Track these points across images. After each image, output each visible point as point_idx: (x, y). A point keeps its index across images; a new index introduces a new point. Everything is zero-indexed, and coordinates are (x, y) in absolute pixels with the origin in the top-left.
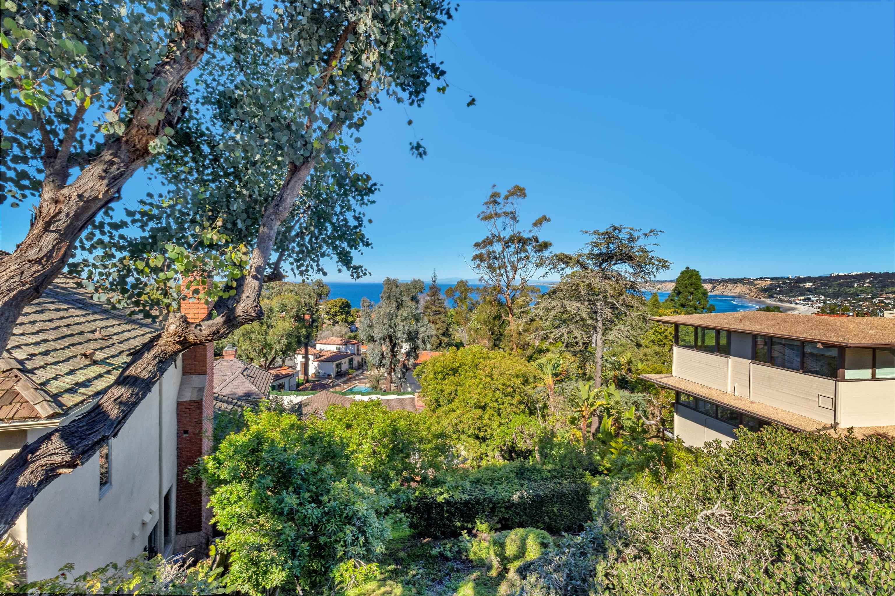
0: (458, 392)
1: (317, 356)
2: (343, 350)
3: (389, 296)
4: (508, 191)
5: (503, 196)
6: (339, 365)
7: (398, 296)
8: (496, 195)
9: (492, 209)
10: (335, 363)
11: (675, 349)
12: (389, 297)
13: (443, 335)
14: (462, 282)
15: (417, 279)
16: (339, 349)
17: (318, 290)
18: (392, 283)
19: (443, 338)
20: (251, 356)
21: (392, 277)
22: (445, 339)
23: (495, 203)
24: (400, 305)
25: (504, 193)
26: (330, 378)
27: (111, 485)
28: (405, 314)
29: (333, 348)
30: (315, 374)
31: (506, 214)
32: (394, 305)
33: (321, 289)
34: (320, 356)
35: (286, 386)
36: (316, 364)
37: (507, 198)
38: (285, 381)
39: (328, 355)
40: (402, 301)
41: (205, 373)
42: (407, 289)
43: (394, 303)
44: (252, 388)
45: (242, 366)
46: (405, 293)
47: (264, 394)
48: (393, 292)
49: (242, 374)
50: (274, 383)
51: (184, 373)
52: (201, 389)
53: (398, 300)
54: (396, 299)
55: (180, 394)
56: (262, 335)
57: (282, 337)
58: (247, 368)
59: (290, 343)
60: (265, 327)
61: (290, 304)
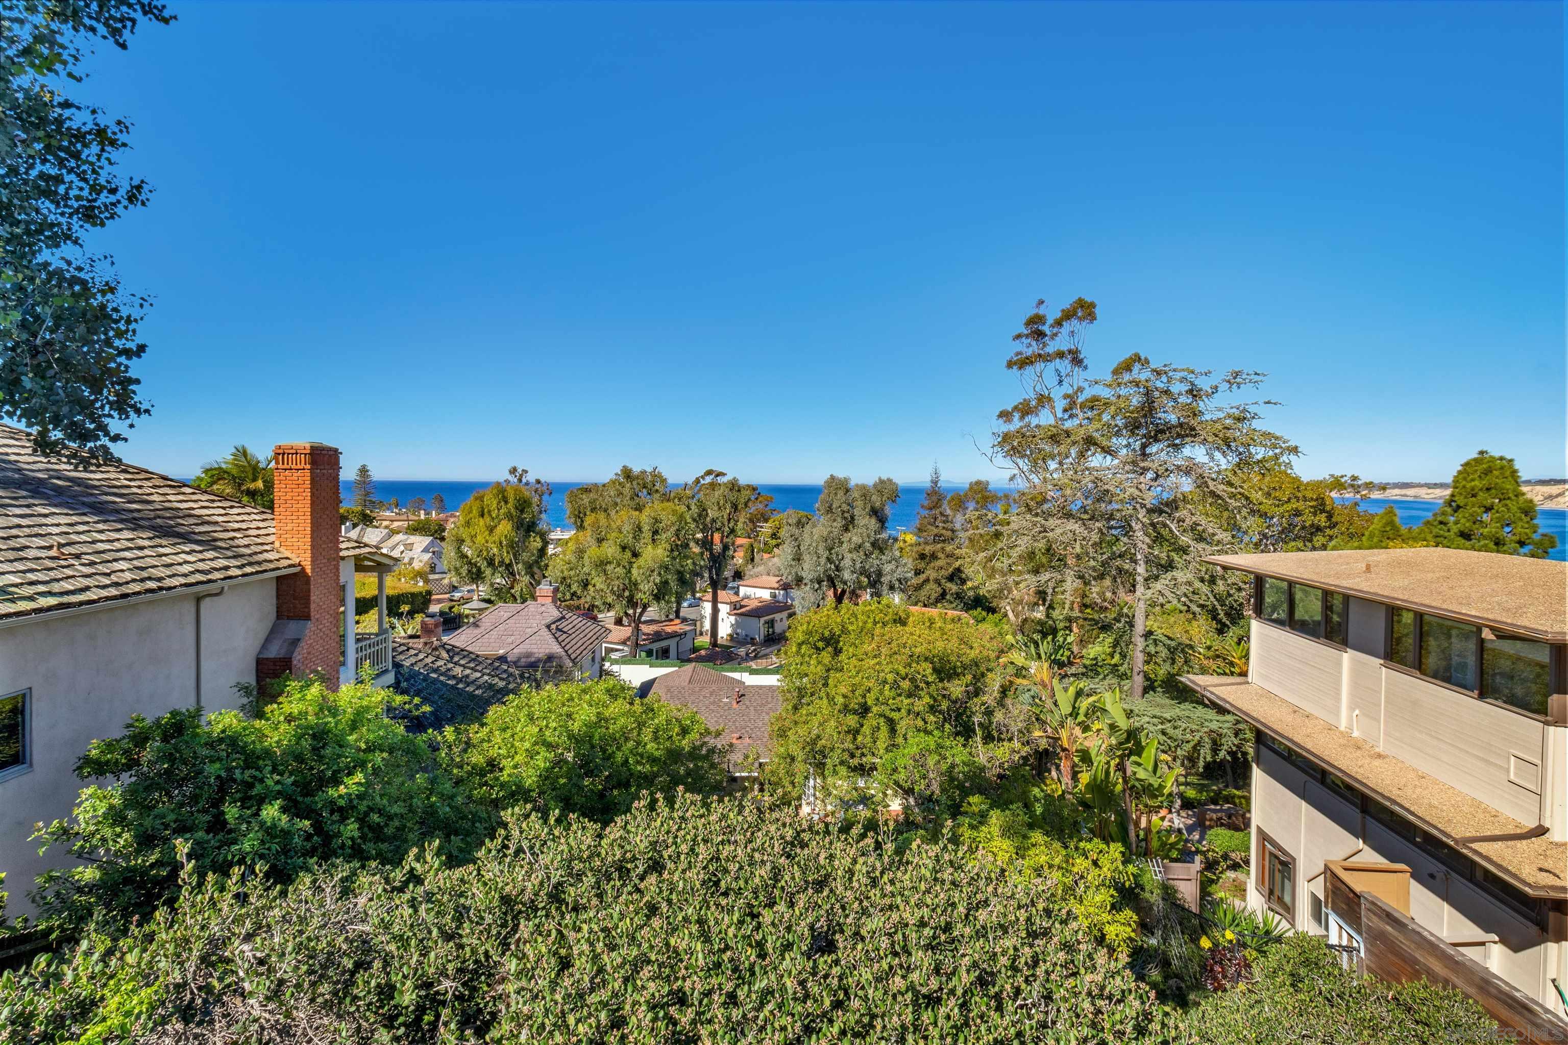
0: (830, 681)
1: (735, 607)
2: (781, 598)
3: (830, 507)
4: (1063, 311)
5: (1050, 321)
6: (771, 623)
7: (845, 507)
8: (1035, 321)
9: (1030, 348)
10: (762, 620)
11: (1256, 627)
12: (830, 510)
13: (951, 578)
14: (978, 483)
15: (884, 477)
16: (774, 596)
17: (732, 496)
18: (838, 485)
19: (949, 585)
20: (609, 600)
21: (840, 475)
22: (953, 587)
23: (1039, 335)
24: (849, 523)
25: (1052, 313)
26: (753, 644)
27: (31, 765)
28: (856, 539)
29: (766, 595)
30: (731, 635)
31: (1061, 355)
32: (839, 523)
33: (735, 494)
34: (742, 607)
35: (673, 652)
36: (732, 619)
37: (1059, 323)
38: (672, 643)
39: (754, 604)
40: (853, 518)
41: (307, 617)
42: (864, 495)
43: (839, 520)
44: (556, 649)
45: (556, 614)
46: (859, 503)
47: (573, 661)
48: (839, 500)
49: (548, 627)
50: (650, 647)
51: (279, 615)
52: (295, 642)
53: (846, 515)
54: (843, 512)
55: (264, 647)
56: (624, 567)
57: (653, 571)
58: (563, 617)
59: (666, 583)
60: (628, 554)
61: (667, 518)
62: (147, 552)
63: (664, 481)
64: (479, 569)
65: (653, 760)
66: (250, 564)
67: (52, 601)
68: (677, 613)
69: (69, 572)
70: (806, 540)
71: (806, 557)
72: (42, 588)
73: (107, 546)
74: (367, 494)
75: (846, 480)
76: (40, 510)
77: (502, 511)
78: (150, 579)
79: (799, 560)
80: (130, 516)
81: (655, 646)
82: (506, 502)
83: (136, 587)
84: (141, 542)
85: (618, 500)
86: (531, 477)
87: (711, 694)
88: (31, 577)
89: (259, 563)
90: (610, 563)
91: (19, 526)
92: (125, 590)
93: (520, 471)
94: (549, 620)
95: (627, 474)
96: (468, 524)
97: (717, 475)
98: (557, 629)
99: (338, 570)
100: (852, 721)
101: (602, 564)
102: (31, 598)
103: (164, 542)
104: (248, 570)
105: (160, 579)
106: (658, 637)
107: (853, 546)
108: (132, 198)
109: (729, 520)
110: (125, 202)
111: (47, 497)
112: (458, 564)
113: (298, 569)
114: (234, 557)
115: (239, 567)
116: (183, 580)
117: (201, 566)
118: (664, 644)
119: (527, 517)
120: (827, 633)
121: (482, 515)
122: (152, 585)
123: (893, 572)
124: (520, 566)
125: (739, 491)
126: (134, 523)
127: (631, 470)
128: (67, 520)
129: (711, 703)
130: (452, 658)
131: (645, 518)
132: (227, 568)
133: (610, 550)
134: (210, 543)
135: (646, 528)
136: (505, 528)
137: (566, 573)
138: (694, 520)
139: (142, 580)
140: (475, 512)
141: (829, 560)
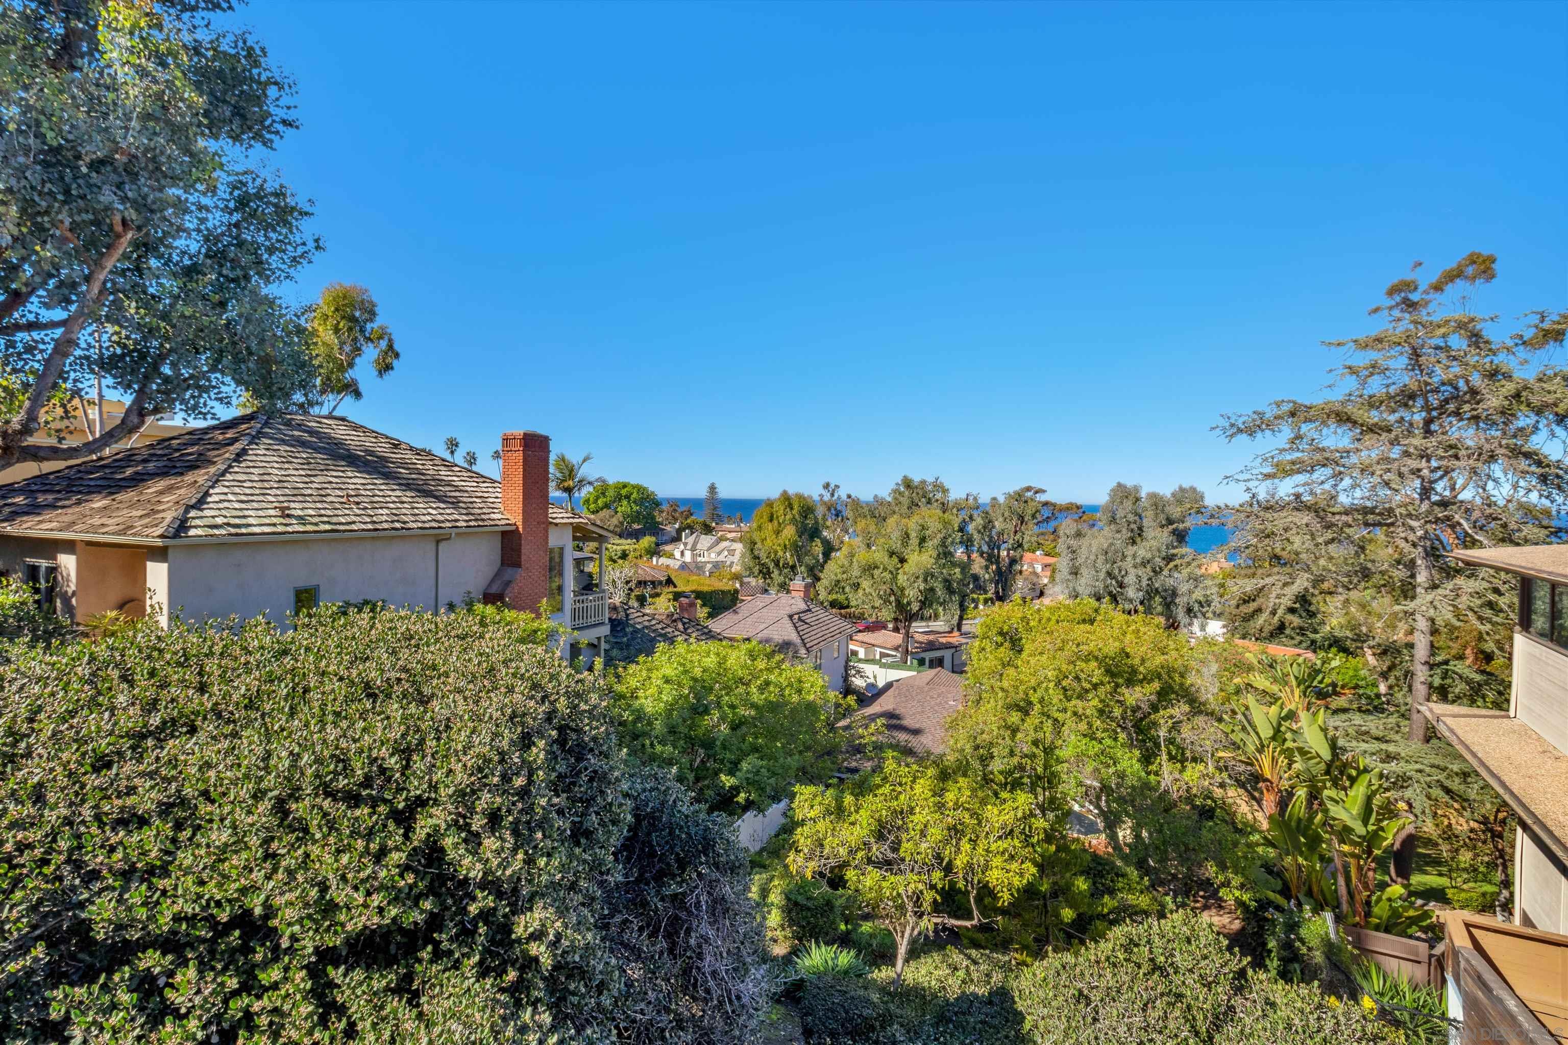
4: (1445, 271)
5: (1423, 286)
8: (1402, 288)
11: (1519, 643)
12: (1113, 520)
15: (1186, 485)
18: (1127, 494)
20: (877, 605)
21: (1131, 483)
23: (1409, 305)
24: (1137, 535)
25: (1425, 278)
28: (1144, 554)
32: (1126, 534)
33: (1022, 505)
35: (947, 663)
37: (1438, 288)
38: (947, 654)
40: (1140, 529)
41: (519, 565)
42: (1156, 505)
43: (1124, 531)
44: (793, 637)
45: (803, 606)
46: (1150, 514)
47: (807, 649)
48: (1124, 510)
49: (791, 617)
50: (923, 655)
51: (502, 564)
52: (508, 583)
53: (1133, 526)
54: (1129, 523)
55: (489, 585)
56: (891, 572)
57: (917, 578)
58: (809, 610)
59: (932, 590)
60: (895, 560)
61: (934, 525)
62: (406, 505)
63: (945, 491)
64: (768, 568)
65: (754, 706)
66: (476, 520)
67: (328, 527)
68: (959, 626)
69: (347, 512)
70: (1083, 554)
71: (1084, 571)
72: (325, 519)
73: (381, 499)
74: (715, 508)
75: (1137, 489)
76: (350, 474)
77: (788, 517)
78: (398, 521)
79: (1076, 574)
80: (405, 482)
81: (928, 656)
82: (792, 509)
83: (385, 526)
84: (404, 499)
85: (897, 509)
86: (842, 493)
87: (939, 696)
88: (323, 512)
89: (483, 520)
90: (877, 567)
91: (331, 482)
92: (378, 526)
93: (832, 486)
94: (795, 609)
95: (908, 483)
96: (760, 528)
97: (1036, 492)
98: (800, 619)
99: (547, 532)
100: (1015, 717)
101: (869, 569)
102: (316, 524)
103: (420, 500)
104: (472, 524)
105: (405, 523)
106: (931, 646)
107: (1138, 560)
108: (318, 248)
109: (1016, 532)
110: (313, 250)
111: (357, 466)
112: (751, 565)
113: (513, 528)
114: (467, 514)
115: (467, 521)
116: (420, 525)
117: (440, 518)
118: (937, 654)
119: (810, 522)
120: (1006, 629)
121: (771, 520)
122: (398, 525)
123: (1190, 592)
124: (803, 568)
125: (1026, 502)
126: (408, 486)
127: (911, 481)
128: (363, 481)
129: (937, 704)
130: (686, 629)
131: (912, 524)
132: (457, 521)
133: (878, 555)
134: (455, 504)
135: (913, 535)
136: (789, 532)
137: (840, 577)
138: (979, 532)
139: (392, 522)
140: (766, 518)
141: (1109, 574)
